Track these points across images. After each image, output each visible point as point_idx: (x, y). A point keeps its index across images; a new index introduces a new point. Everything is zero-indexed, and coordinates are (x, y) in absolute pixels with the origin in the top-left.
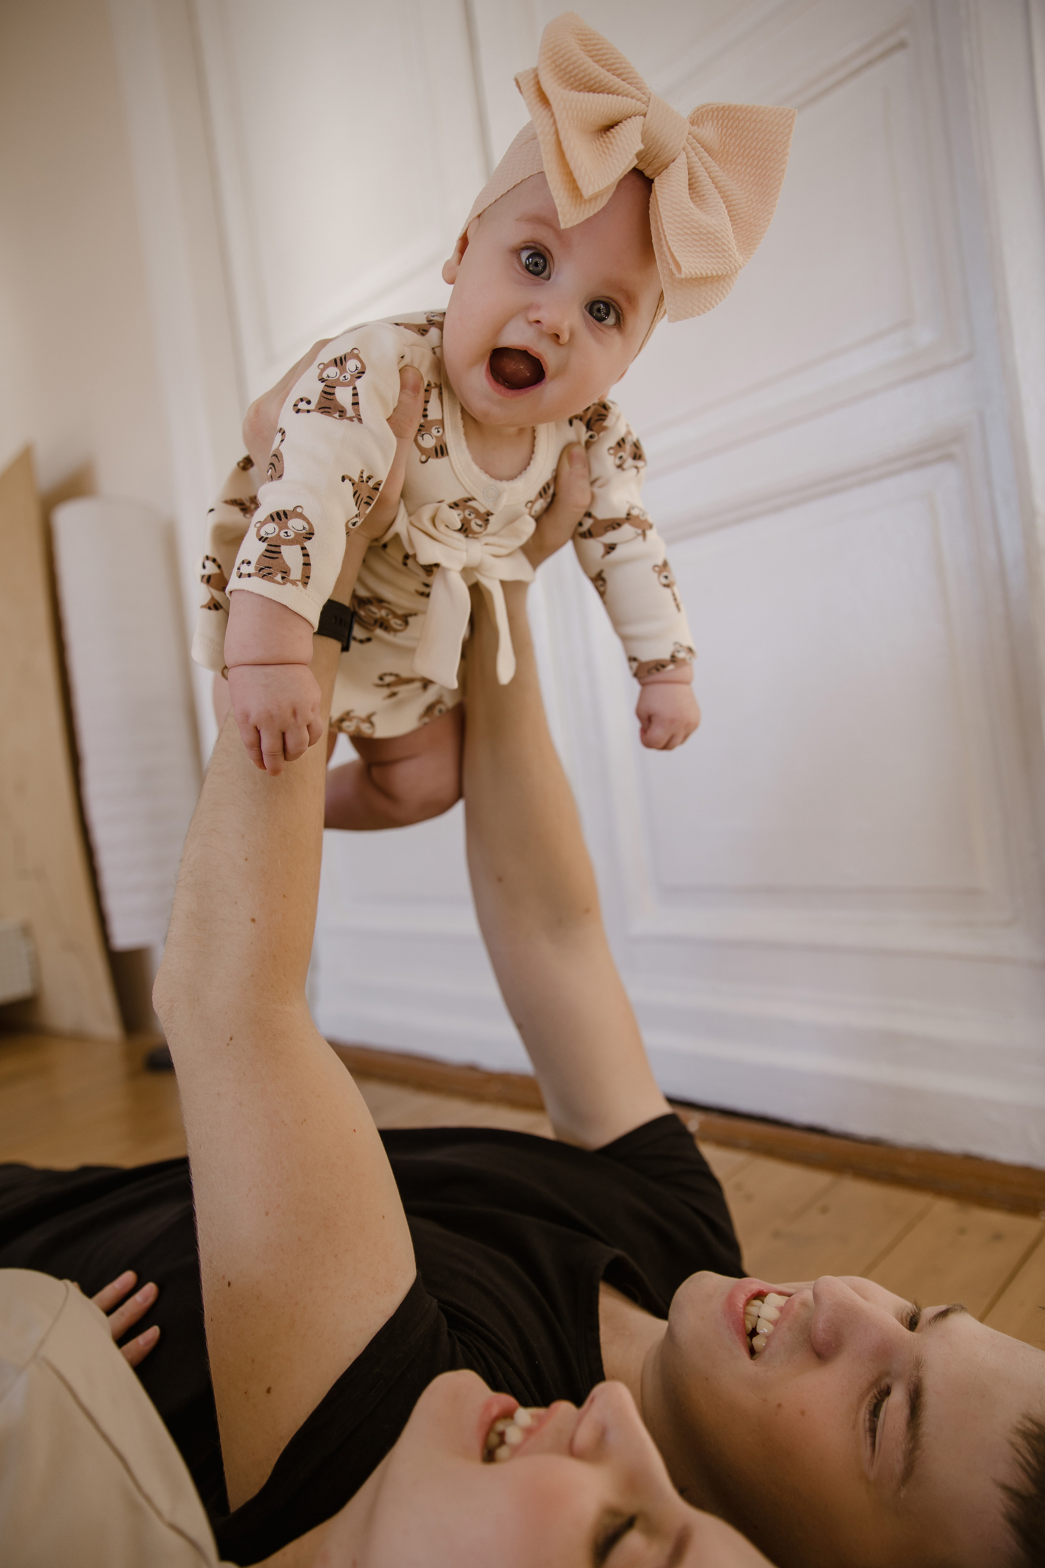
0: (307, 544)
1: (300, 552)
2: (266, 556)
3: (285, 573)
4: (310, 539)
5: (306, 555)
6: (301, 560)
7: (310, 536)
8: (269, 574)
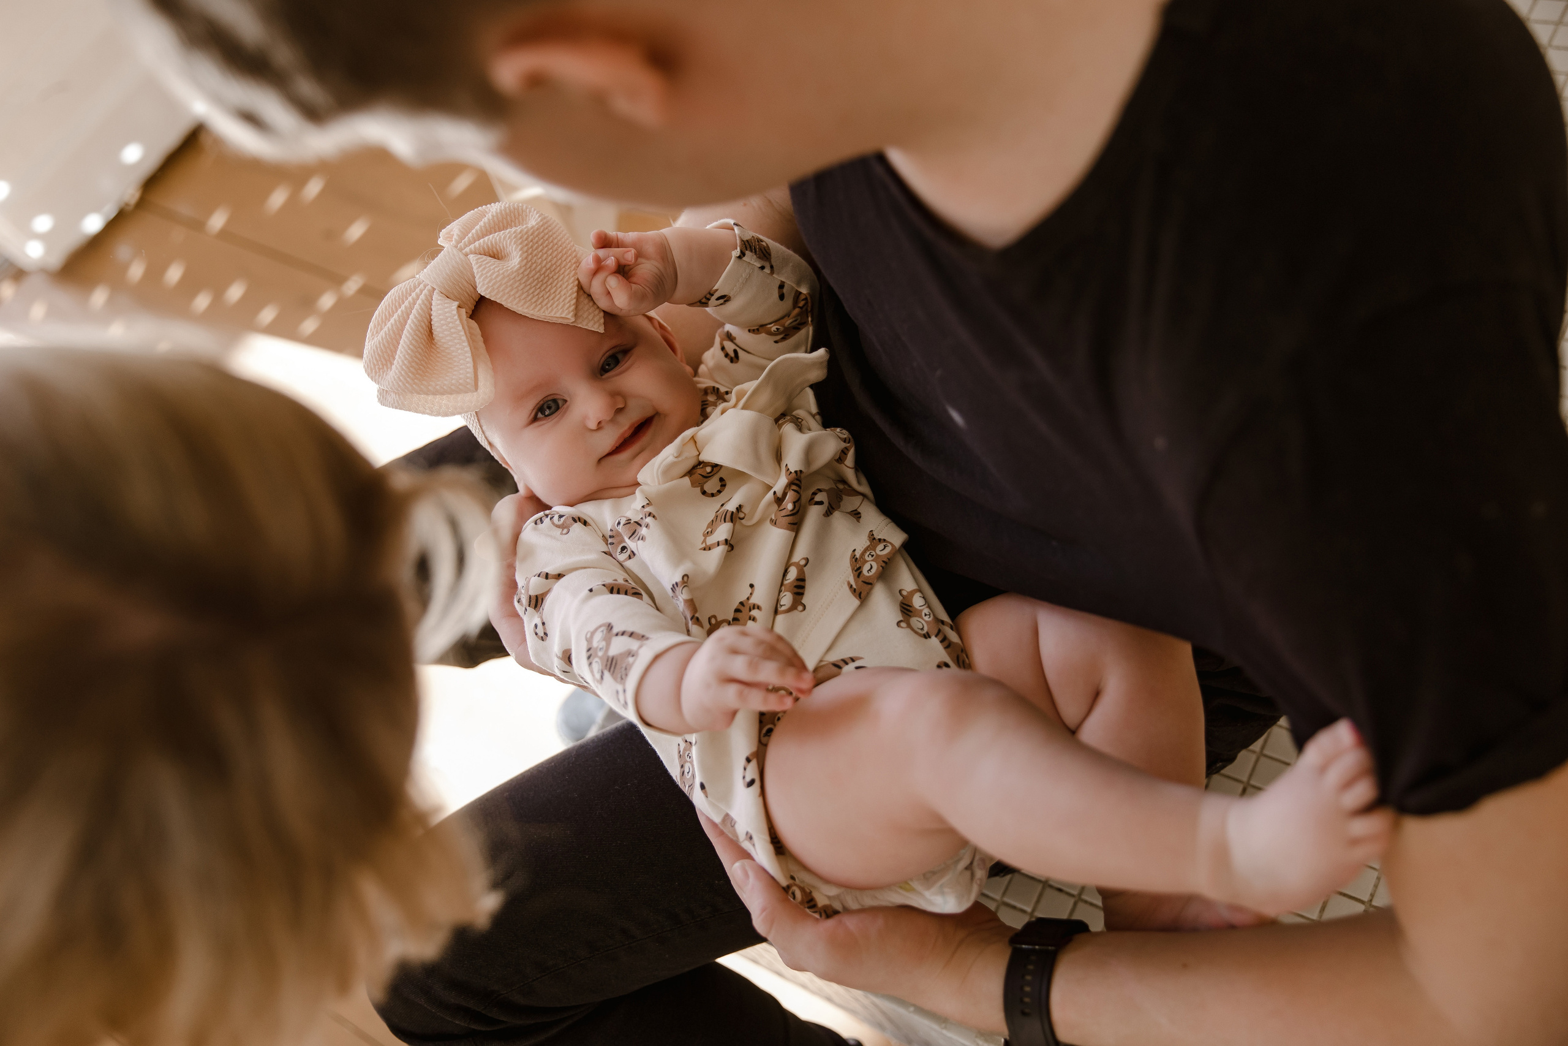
0: (615, 631)
1: (620, 638)
2: (614, 672)
3: (630, 654)
4: (612, 628)
5: (623, 633)
6: (625, 638)
7: (610, 627)
8: (626, 669)
